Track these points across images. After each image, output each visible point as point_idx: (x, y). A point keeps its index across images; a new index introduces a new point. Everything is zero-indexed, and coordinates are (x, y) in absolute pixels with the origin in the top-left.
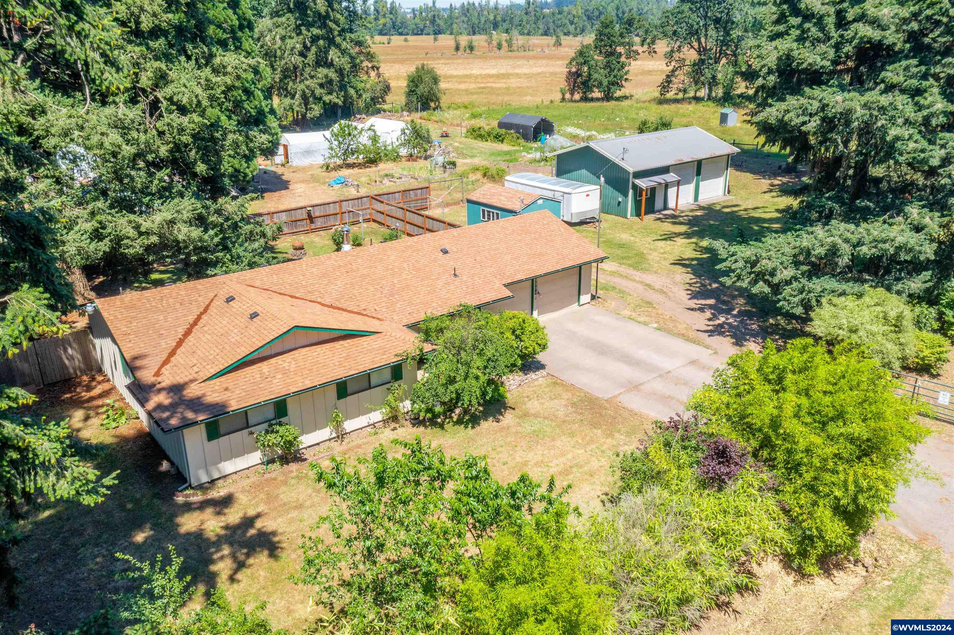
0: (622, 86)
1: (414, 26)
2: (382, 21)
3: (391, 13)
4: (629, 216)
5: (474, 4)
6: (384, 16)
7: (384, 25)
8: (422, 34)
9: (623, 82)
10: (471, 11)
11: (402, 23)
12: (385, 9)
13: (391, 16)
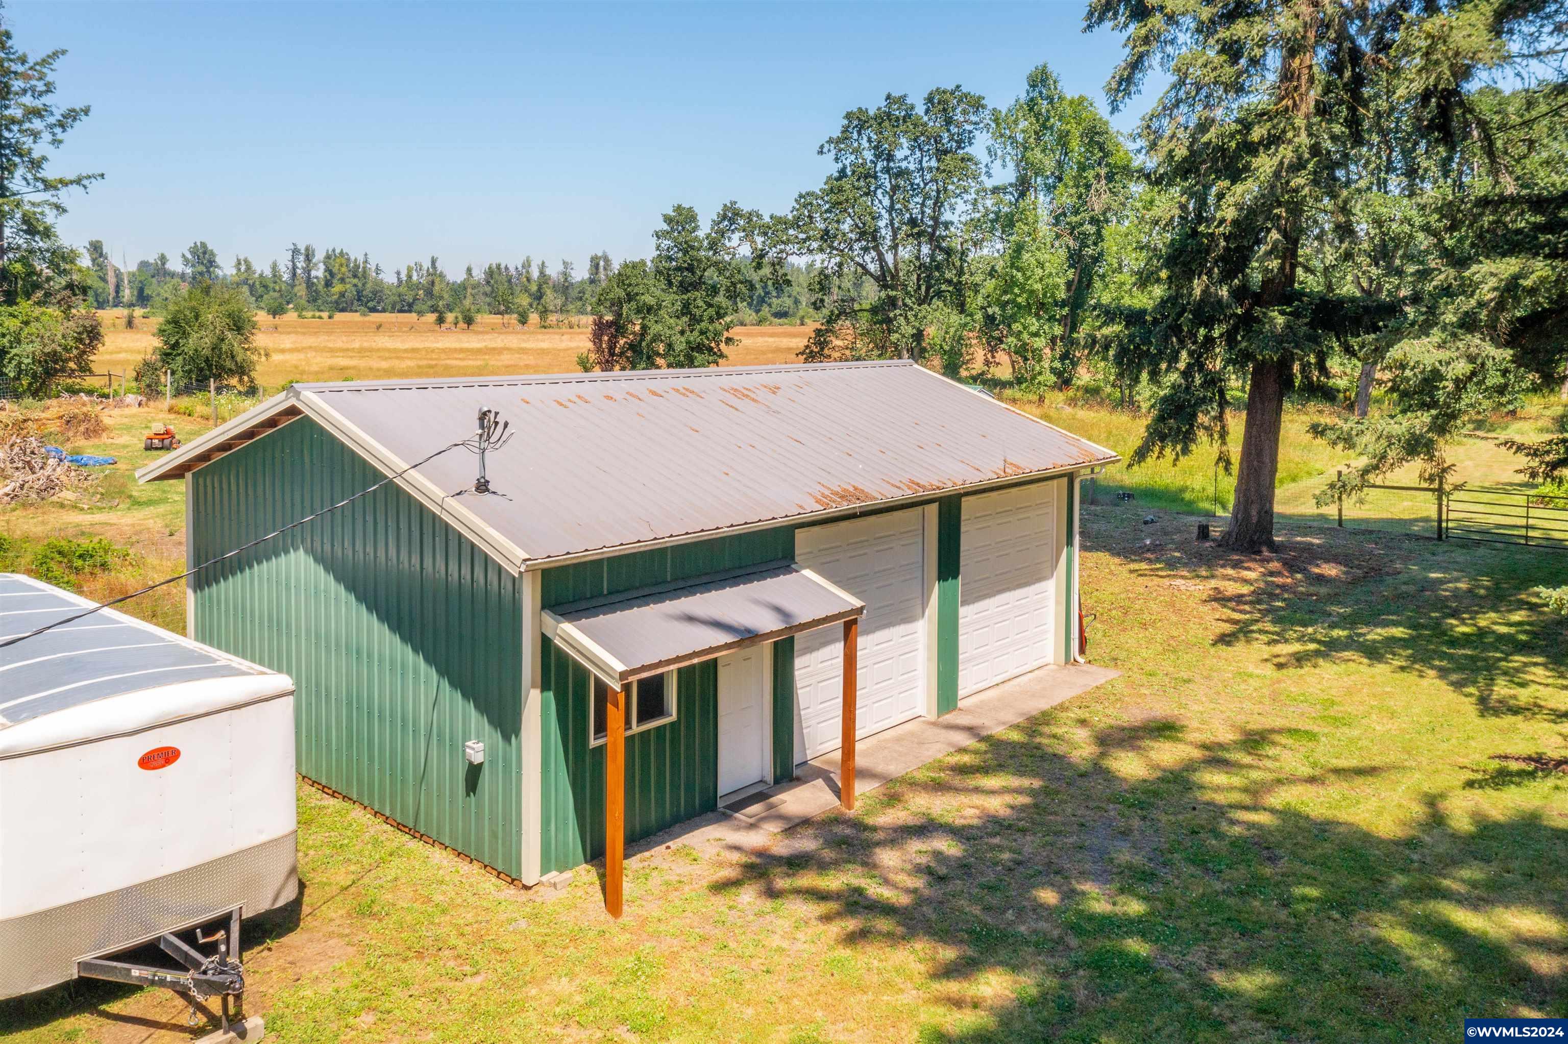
0: (722, 356)
1: (397, 298)
2: (337, 288)
3: (355, 276)
4: (531, 871)
5: (507, 268)
6: (342, 280)
7: (342, 295)
8: (410, 311)
9: (722, 346)
10: (496, 276)
11: (375, 293)
12: (344, 269)
13: (355, 281)
